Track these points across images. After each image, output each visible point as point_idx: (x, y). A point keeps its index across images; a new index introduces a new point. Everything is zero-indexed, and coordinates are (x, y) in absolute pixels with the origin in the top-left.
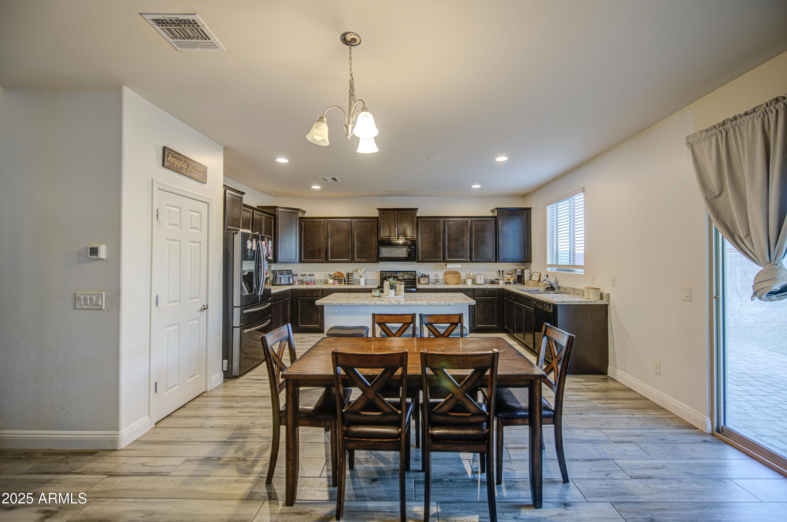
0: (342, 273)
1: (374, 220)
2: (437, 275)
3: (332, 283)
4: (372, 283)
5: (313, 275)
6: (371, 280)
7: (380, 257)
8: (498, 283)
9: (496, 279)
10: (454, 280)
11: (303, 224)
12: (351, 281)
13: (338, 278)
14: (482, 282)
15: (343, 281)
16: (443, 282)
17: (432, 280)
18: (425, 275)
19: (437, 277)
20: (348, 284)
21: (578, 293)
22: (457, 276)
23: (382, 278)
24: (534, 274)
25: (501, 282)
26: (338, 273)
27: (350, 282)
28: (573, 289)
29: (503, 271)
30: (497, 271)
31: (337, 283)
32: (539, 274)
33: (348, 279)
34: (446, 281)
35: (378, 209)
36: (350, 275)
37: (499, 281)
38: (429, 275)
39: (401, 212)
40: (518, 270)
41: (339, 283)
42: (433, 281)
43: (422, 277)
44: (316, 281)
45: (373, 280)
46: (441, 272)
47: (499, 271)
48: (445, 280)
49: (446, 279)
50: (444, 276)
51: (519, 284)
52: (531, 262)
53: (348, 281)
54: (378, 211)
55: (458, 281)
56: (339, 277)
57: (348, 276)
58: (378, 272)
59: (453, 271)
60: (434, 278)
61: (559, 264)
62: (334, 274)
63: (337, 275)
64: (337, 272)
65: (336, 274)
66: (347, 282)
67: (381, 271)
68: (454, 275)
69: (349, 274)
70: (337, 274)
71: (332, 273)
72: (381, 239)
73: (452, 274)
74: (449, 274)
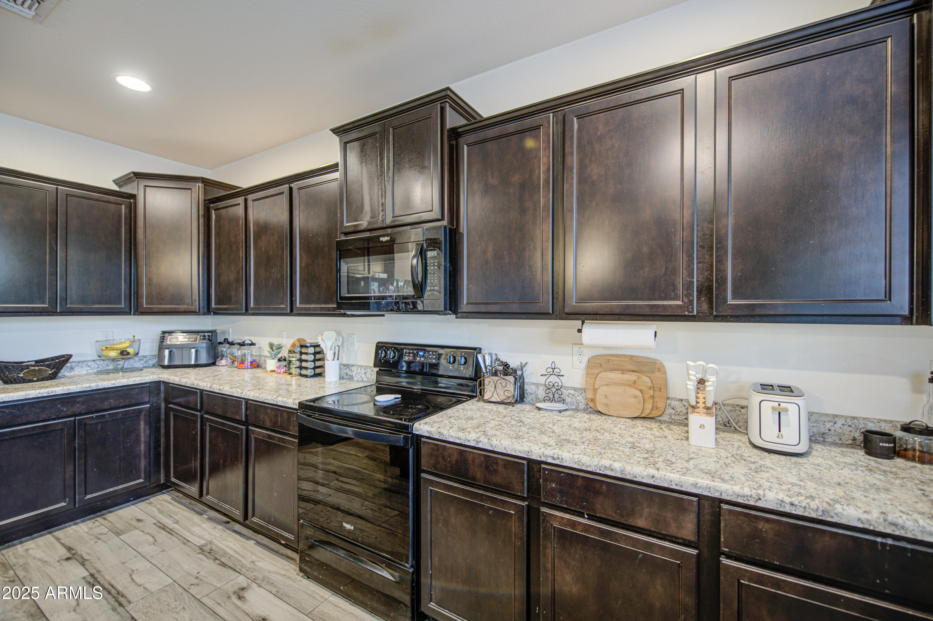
2: (553, 371)
3: (274, 368)
4: (363, 376)
5: (253, 344)
7: (341, 299)
10: (632, 400)
11: (214, 217)
16: (581, 399)
17: (537, 385)
18: (506, 365)
19: (553, 379)
22: (646, 379)
34: (593, 400)
35: (335, 131)
38: (522, 367)
39: (395, 122)
42: (541, 392)
43: (493, 372)
46: (575, 358)
48: (590, 395)
49: (595, 390)
50: (587, 374)
54: (336, 140)
55: (649, 406)
59: (632, 357)
60: (542, 380)
64: (299, 339)
67: (378, 343)
68: (632, 377)
70: (297, 343)
72: (346, 234)
73: (624, 371)
74: (612, 370)
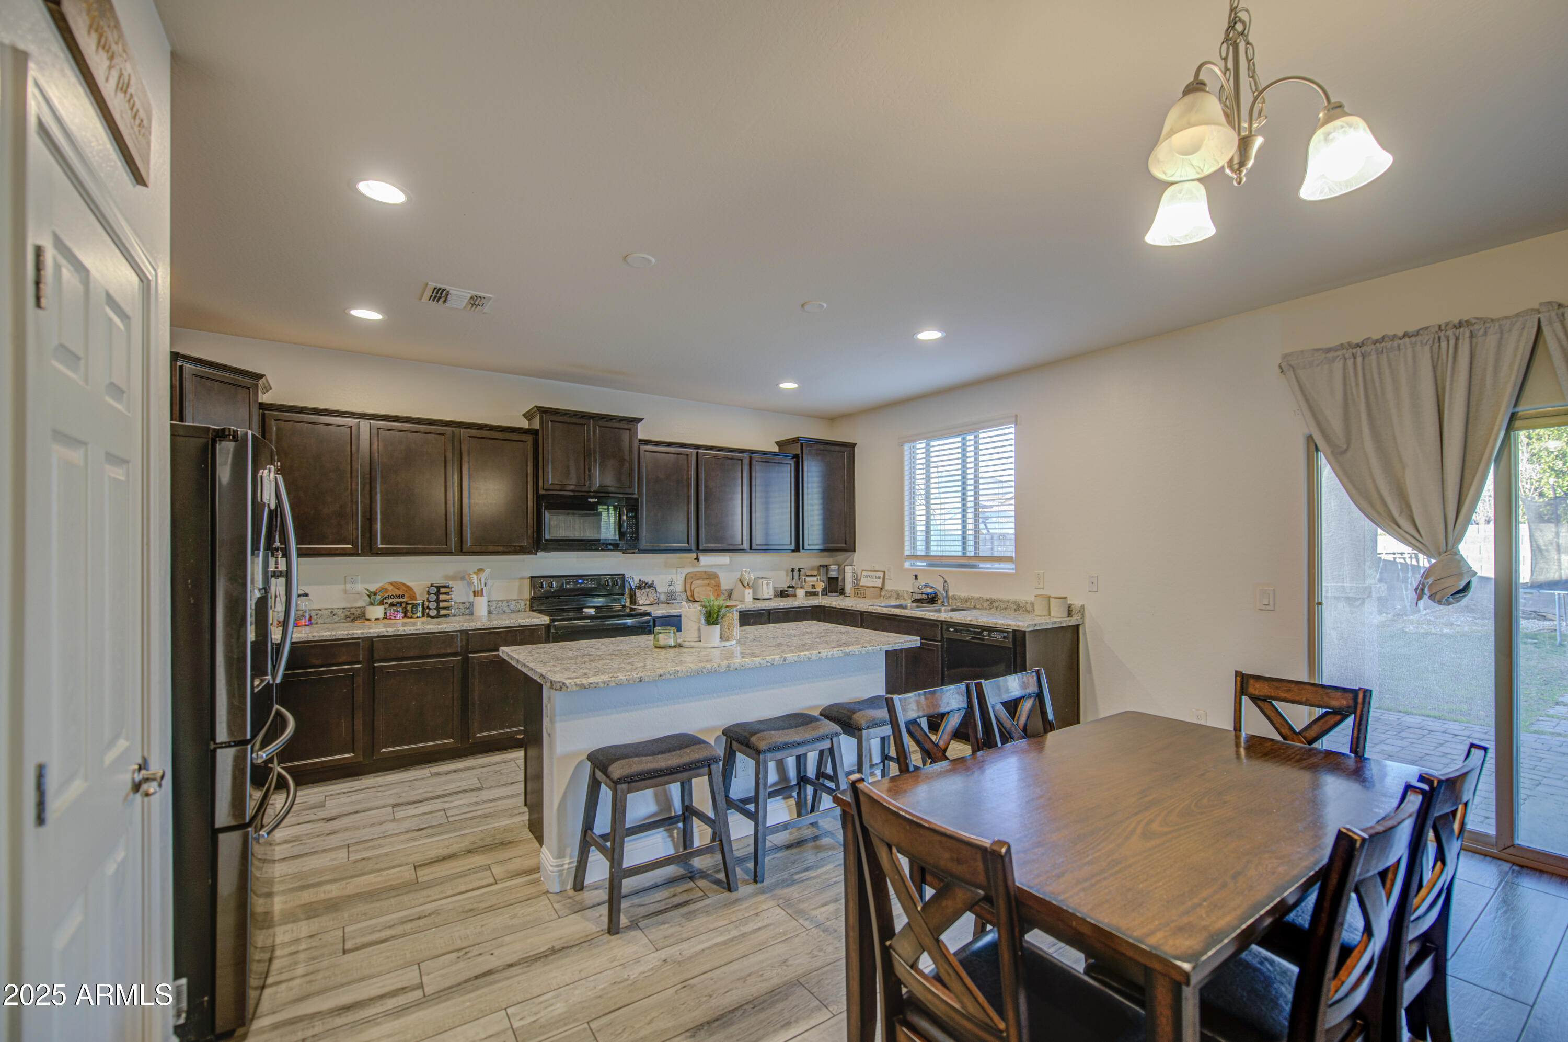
0: (408, 587)
1: (524, 437)
2: (671, 583)
3: (381, 616)
5: (307, 595)
6: (502, 601)
7: (546, 540)
8: (795, 596)
9: (789, 587)
10: (709, 593)
12: (445, 608)
13: (398, 600)
14: (771, 594)
15: (420, 609)
16: (684, 597)
17: (662, 593)
18: (646, 583)
19: (672, 588)
20: (438, 616)
21: (1003, 606)
22: (713, 582)
23: (539, 594)
24: (864, 573)
25: (800, 593)
26: (394, 584)
27: (442, 612)
28: (987, 600)
29: (799, 570)
30: (787, 571)
31: (400, 615)
32: (881, 574)
33: (438, 601)
34: (693, 596)
36: (442, 590)
37: (795, 592)
38: (655, 583)
39: (601, 423)
40: (832, 567)
41: (406, 616)
42: (664, 598)
43: (640, 587)
44: (313, 614)
45: (508, 601)
46: (679, 575)
47: (793, 570)
48: (689, 594)
49: (692, 591)
50: (686, 583)
51: (833, 594)
52: (854, 551)
53: (438, 609)
55: (716, 594)
56: (399, 597)
57: (438, 593)
58: (522, 578)
59: (705, 572)
60: (664, 589)
61: (932, 553)
62: (383, 589)
63: (392, 591)
64: (391, 583)
65: (386, 590)
66: (433, 613)
67: (532, 577)
68: (707, 582)
69: (439, 588)
70: (391, 588)
71: (373, 588)
72: (546, 490)
73: (704, 579)
74: (698, 579)
